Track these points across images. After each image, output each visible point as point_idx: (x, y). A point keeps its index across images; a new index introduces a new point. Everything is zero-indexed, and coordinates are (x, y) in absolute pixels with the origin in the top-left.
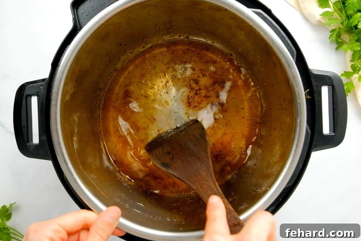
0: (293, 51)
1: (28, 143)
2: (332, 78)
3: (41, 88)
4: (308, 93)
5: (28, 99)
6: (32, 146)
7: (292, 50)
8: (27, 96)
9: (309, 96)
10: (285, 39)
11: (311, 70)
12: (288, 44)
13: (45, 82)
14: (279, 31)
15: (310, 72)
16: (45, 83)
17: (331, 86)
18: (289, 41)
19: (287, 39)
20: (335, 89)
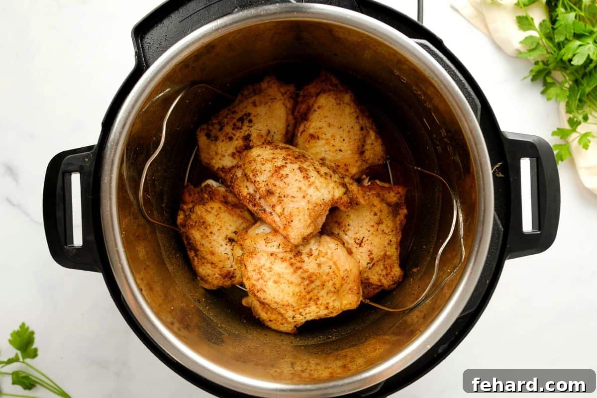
0: (476, 105)
1: (66, 245)
2: (537, 146)
3: (87, 160)
4: (499, 169)
5: (65, 178)
6: (71, 250)
7: (475, 102)
8: (64, 173)
9: (500, 174)
10: (464, 86)
11: (503, 133)
12: (469, 93)
13: (92, 151)
14: (455, 73)
15: (502, 137)
16: (92, 153)
17: (535, 158)
18: (470, 89)
19: (467, 85)
20: (541, 163)
